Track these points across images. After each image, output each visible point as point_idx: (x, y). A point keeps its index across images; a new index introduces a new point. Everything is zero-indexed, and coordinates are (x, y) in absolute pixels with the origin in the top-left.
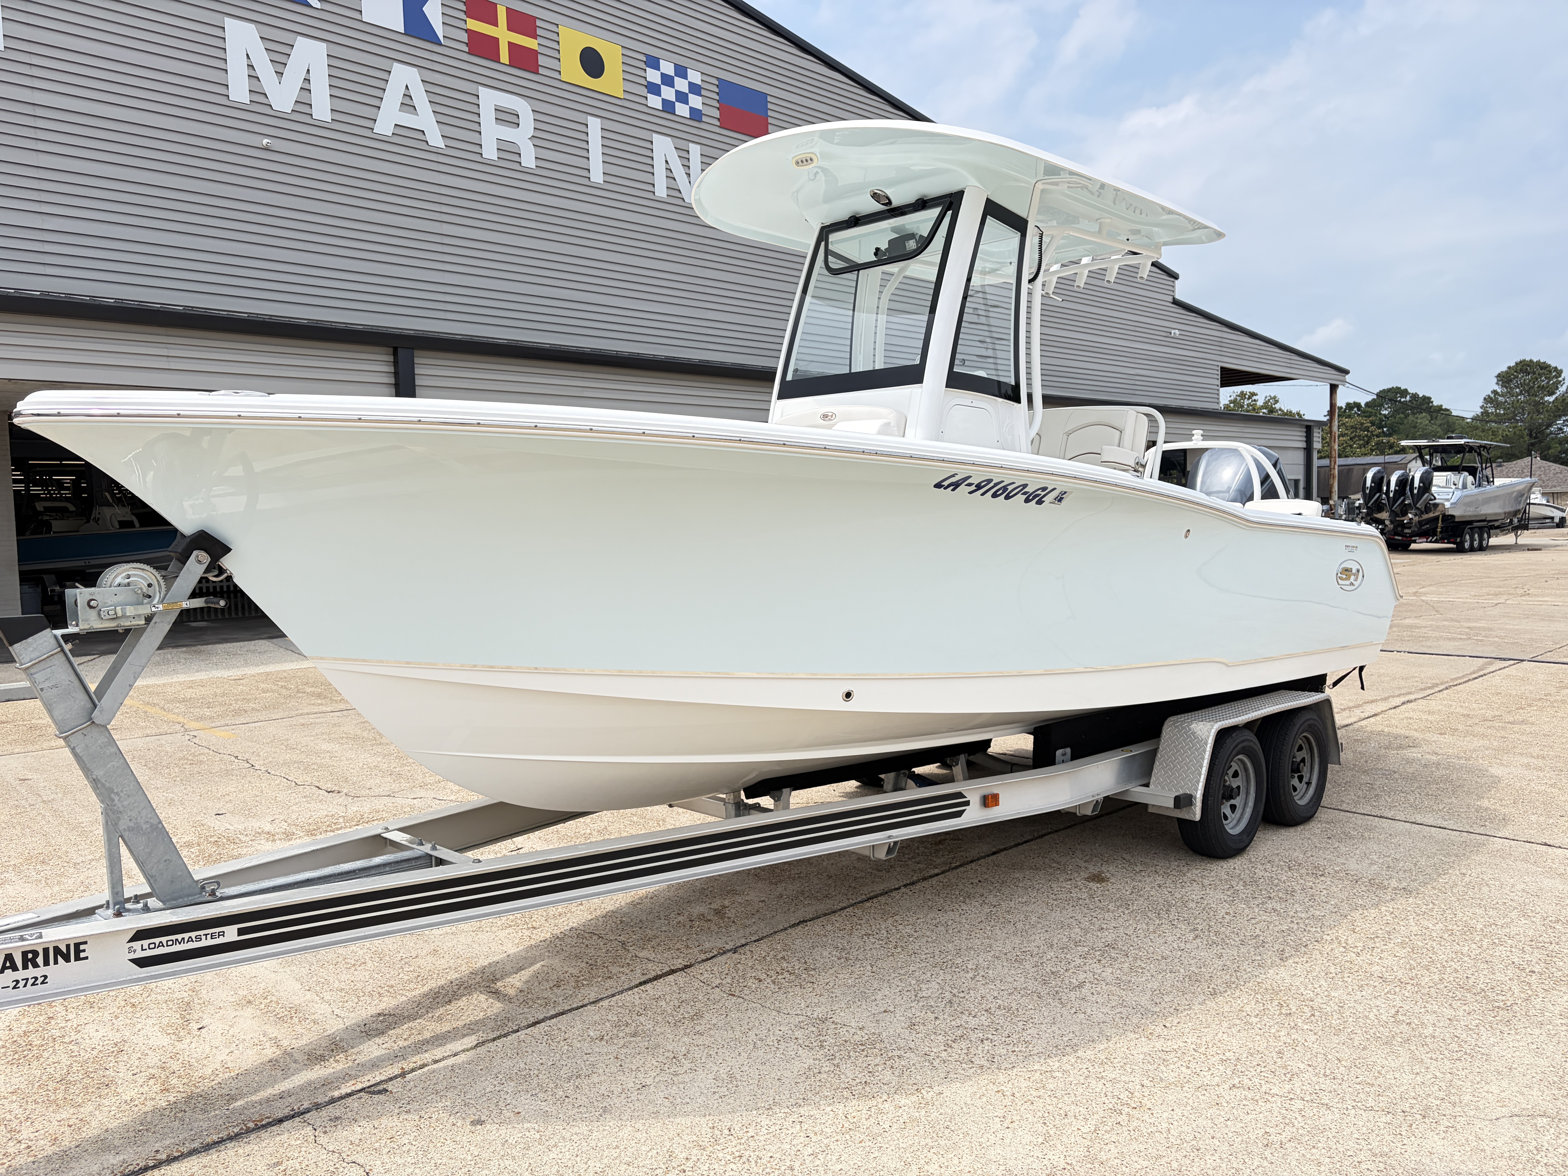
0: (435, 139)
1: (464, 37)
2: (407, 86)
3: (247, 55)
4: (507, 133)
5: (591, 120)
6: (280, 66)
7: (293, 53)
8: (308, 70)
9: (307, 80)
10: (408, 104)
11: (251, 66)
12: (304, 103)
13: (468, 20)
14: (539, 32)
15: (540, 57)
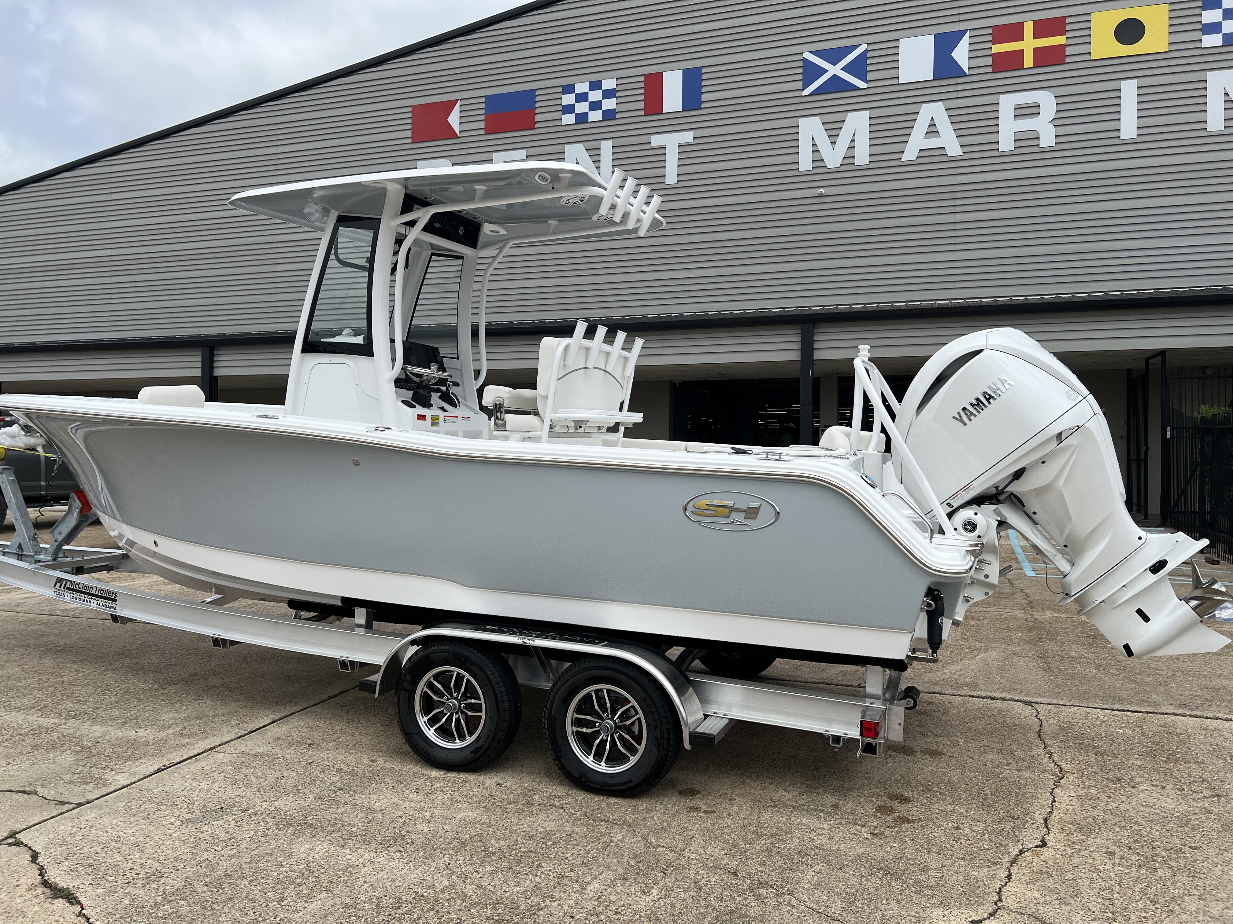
0: (954, 149)
1: (989, 61)
2: (932, 118)
3: (813, 138)
4: (1026, 124)
5: (1124, 84)
6: (833, 138)
7: (845, 126)
8: (855, 133)
9: (853, 141)
10: (932, 131)
11: (814, 145)
12: (849, 157)
13: (994, 47)
14: (1068, 27)
15: (1067, 49)
